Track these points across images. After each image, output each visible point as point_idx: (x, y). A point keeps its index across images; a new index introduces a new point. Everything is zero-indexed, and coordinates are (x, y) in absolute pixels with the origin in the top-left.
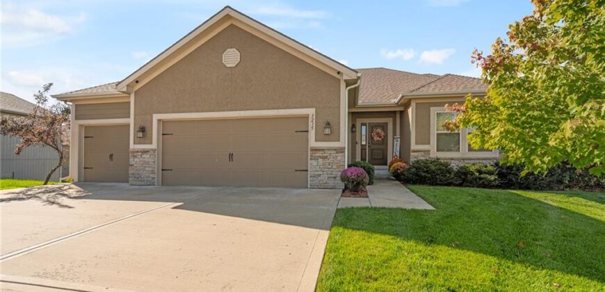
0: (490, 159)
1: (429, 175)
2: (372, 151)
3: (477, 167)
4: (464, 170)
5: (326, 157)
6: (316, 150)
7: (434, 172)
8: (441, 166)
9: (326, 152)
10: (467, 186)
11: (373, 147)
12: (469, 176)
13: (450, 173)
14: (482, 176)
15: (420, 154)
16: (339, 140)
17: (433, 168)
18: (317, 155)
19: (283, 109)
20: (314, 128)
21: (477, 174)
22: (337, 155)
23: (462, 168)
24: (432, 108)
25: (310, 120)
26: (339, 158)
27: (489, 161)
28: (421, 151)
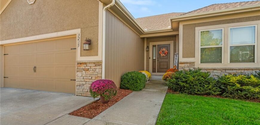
0: (252, 69)
1: (188, 85)
2: (159, 63)
3: (238, 78)
4: (224, 81)
5: (88, 70)
6: (81, 64)
7: (192, 83)
8: (200, 77)
9: (88, 65)
10: (226, 97)
11: (160, 60)
12: (228, 87)
13: (209, 83)
14: (244, 87)
15: (186, 65)
16: (97, 55)
17: (191, 78)
18: (81, 68)
19: (60, 31)
20: (80, 45)
21: (238, 86)
22: (96, 67)
23: (222, 78)
24: (196, 28)
25: (77, 38)
26: (97, 70)
27: (251, 71)
28: (187, 63)
